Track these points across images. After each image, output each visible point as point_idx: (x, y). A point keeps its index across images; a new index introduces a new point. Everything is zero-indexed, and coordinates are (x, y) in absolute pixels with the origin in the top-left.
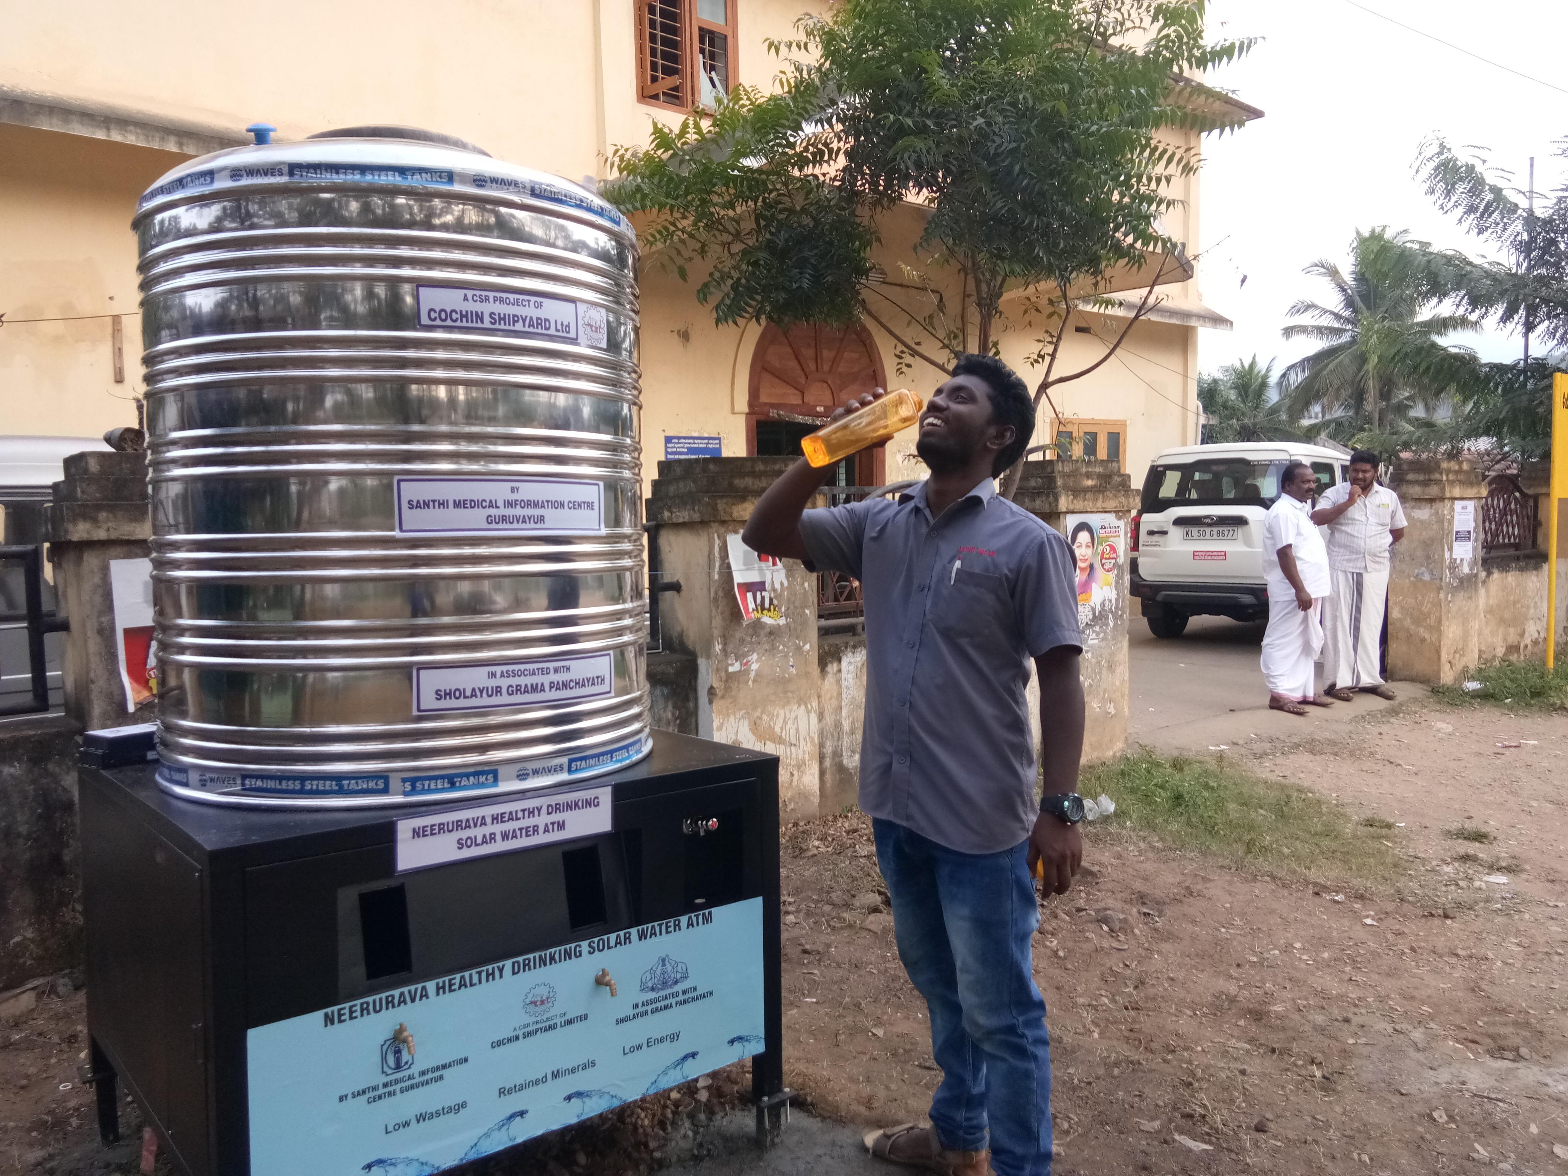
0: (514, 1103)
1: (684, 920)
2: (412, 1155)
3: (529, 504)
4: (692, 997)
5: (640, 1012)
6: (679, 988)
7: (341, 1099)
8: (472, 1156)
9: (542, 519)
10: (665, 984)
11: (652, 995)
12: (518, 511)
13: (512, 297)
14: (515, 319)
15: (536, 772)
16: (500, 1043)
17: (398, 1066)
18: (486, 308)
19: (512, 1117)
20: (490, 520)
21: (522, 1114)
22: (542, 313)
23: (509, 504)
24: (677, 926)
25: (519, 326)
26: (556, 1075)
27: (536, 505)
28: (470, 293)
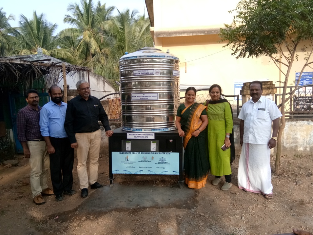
0: (141, 169)
1: (166, 153)
2: (129, 171)
3: (146, 96)
4: (166, 163)
5: (159, 163)
6: (165, 162)
7: (121, 162)
8: (136, 173)
9: (148, 98)
10: (163, 161)
11: (161, 162)
12: (144, 97)
13: (144, 70)
14: (144, 73)
15: (147, 130)
16: (139, 161)
17: (127, 160)
18: (140, 72)
19: (141, 171)
20: (141, 98)
21: (142, 171)
22: (148, 72)
23: (143, 96)
24: (165, 154)
25: (145, 74)
26: (147, 167)
27: (147, 96)
28: (139, 71)
